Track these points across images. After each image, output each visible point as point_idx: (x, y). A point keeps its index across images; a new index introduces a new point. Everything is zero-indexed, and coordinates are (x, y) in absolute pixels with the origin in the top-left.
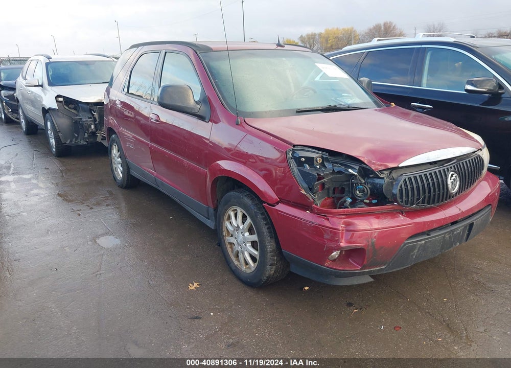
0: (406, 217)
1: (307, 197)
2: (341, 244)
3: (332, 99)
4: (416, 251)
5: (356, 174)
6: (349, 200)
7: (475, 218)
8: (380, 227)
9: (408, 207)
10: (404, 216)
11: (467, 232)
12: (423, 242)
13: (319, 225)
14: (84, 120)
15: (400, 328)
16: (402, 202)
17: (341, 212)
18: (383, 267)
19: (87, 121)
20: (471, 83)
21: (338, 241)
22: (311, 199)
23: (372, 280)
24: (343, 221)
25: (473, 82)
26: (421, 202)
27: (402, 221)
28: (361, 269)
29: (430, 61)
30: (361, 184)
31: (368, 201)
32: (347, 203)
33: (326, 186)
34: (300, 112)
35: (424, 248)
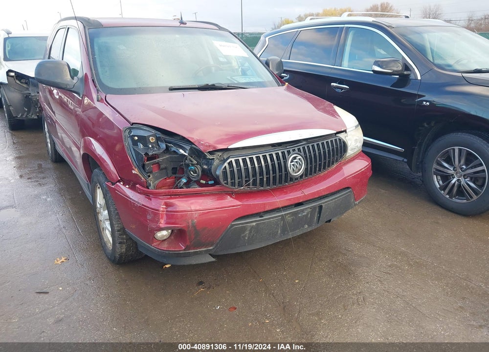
0: (235, 198)
1: (139, 177)
2: (161, 225)
3: (228, 77)
4: (247, 232)
5: (186, 154)
6: (184, 180)
7: (323, 201)
8: (201, 208)
9: (236, 189)
10: (233, 198)
11: (316, 215)
12: (254, 224)
13: (143, 205)
14: (33, 95)
15: (236, 309)
16: (227, 183)
17: (162, 193)
18: (211, 248)
19: (36, 95)
20: (377, 63)
21: (157, 222)
22: (143, 178)
23: (213, 260)
24: (163, 201)
25: (379, 63)
26: (251, 184)
27: (230, 202)
28: (185, 250)
29: (353, 40)
30: (193, 165)
31: (204, 182)
32: (181, 183)
33: (162, 166)
34: (172, 89)
35: (257, 229)
